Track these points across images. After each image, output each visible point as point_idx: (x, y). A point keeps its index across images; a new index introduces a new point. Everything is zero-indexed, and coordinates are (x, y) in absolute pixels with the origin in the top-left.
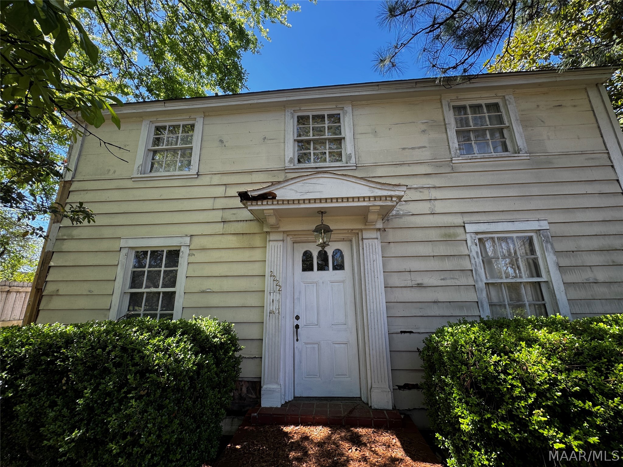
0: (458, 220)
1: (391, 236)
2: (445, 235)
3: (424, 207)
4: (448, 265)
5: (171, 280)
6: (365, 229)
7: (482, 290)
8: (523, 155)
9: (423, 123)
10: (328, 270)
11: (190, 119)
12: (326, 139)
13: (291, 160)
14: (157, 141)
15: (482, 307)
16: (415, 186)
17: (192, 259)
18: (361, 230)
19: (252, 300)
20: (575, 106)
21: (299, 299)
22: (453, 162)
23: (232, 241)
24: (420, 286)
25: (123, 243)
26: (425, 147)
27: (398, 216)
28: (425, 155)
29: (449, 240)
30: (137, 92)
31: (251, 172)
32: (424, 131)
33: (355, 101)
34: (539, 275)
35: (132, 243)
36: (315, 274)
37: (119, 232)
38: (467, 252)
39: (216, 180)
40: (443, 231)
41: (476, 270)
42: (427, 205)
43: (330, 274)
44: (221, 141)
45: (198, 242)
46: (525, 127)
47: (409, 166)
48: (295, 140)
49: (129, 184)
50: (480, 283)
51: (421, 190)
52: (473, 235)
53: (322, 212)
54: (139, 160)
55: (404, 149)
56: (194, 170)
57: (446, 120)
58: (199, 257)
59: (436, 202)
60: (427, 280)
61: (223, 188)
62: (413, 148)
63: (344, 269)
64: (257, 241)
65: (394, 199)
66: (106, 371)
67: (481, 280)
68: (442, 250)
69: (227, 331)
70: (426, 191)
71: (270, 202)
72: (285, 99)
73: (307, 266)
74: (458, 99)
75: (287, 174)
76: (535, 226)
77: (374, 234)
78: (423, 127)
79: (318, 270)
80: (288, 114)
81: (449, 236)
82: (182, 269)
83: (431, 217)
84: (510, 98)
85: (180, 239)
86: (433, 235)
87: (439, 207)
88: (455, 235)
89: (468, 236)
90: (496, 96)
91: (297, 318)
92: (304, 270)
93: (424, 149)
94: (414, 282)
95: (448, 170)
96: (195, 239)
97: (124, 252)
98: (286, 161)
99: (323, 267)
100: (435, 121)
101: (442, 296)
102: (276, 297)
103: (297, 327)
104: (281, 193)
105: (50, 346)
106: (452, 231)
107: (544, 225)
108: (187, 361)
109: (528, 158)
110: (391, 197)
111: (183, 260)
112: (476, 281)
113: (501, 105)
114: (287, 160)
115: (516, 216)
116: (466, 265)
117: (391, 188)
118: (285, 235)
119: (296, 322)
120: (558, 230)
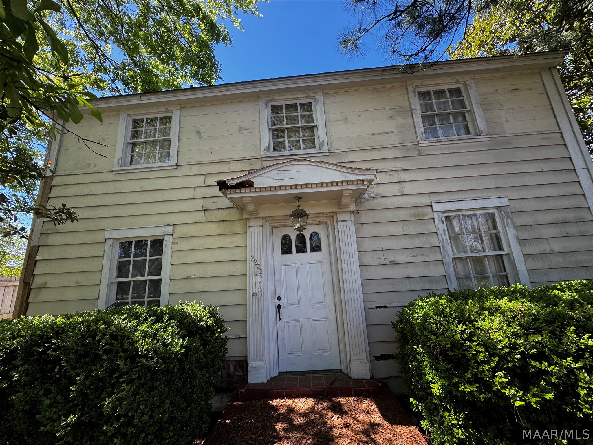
0: (426, 200)
1: (364, 217)
2: (415, 215)
3: (394, 189)
4: (417, 242)
5: (157, 268)
6: (339, 212)
7: (449, 265)
8: (484, 137)
9: (390, 109)
10: (306, 252)
11: (167, 111)
12: (299, 127)
13: (267, 149)
14: (135, 134)
15: (450, 280)
16: (385, 170)
17: (176, 247)
18: (336, 213)
19: (235, 284)
20: (530, 89)
21: (280, 281)
22: (420, 145)
23: (213, 228)
24: (392, 263)
25: (107, 235)
26: (393, 132)
27: (370, 198)
28: (393, 139)
29: (418, 219)
30: (113, 86)
31: (229, 162)
32: (391, 117)
33: (325, 90)
34: (501, 248)
35: (116, 235)
36: (294, 257)
37: (102, 224)
38: (434, 230)
39: (195, 170)
40: (412, 211)
41: (443, 246)
42: (397, 187)
43: (309, 256)
44: (198, 132)
45: (180, 231)
46: (485, 110)
47: (378, 150)
48: (270, 129)
49: (110, 177)
50: (447, 258)
51: (391, 173)
52: (440, 214)
53: (298, 198)
54: (119, 153)
55: (373, 134)
56: (173, 162)
57: (412, 106)
58: (183, 245)
59: (405, 184)
60: (399, 258)
61: (203, 178)
62: (381, 134)
63: (321, 251)
64: (238, 227)
65: (365, 183)
66: (97, 358)
67: (448, 255)
68: (412, 229)
69: (213, 314)
70: (395, 174)
71: (248, 190)
72: (258, 90)
73: (286, 249)
74: (422, 86)
75: (264, 163)
76: (496, 203)
77: (348, 217)
78: (391, 113)
79: (297, 252)
80: (262, 104)
81: (418, 216)
82: (167, 258)
83: (400, 198)
84: (471, 83)
85: (163, 229)
86: (404, 215)
87: (408, 189)
88: (424, 215)
89: (435, 215)
90: (458, 82)
91: (279, 298)
92: (284, 253)
93: (392, 134)
94: (386, 260)
95: (415, 153)
96: (178, 228)
97: (109, 243)
98: (262, 150)
99: (301, 249)
100: (401, 107)
101: (413, 272)
102: (258, 279)
103: (279, 307)
104: (259, 181)
105: (41, 337)
106: (420, 210)
107: (505, 202)
108: (175, 344)
109: (489, 139)
110: (363, 181)
111: (167, 248)
112: (443, 257)
113: (463, 90)
114: (263, 148)
115: (479, 194)
116: (435, 242)
117: (362, 172)
118: (264, 221)
119: (278, 303)
120: (517, 206)
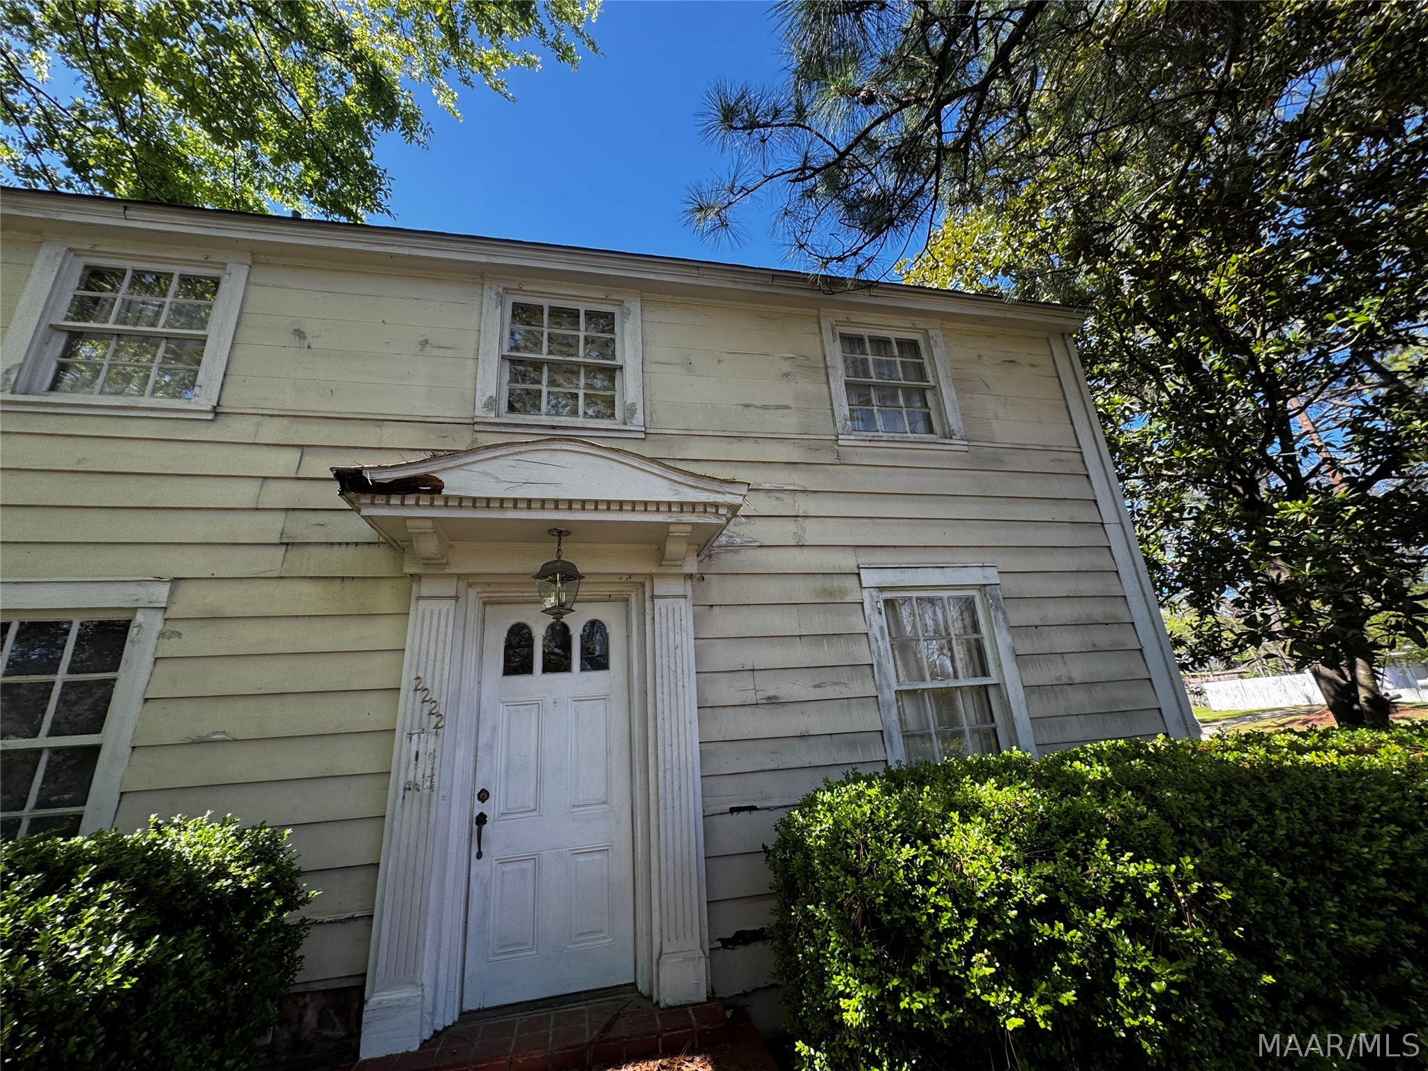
0: (847, 561)
1: (718, 591)
2: (824, 592)
3: (783, 532)
4: (827, 654)
5: (90, 711)
6: (660, 575)
7: (889, 707)
8: (957, 444)
9: (785, 359)
10: (570, 670)
11: (206, 262)
12: (579, 364)
13: (491, 404)
14: (87, 306)
15: (890, 740)
16: (767, 486)
17: (171, 647)
18: (651, 577)
19: (355, 758)
20: (1033, 366)
21: (490, 747)
22: (840, 442)
23: (309, 597)
24: (772, 702)
26: (787, 407)
27: (731, 548)
28: (788, 423)
29: (830, 602)
30: (32, 162)
31: (380, 422)
32: (786, 375)
33: (650, 293)
34: (985, 673)
36: (538, 683)
38: (862, 628)
39: (273, 431)
40: (820, 583)
41: (879, 664)
42: (789, 527)
43: (576, 681)
44: (300, 334)
45: (193, 600)
46: (960, 391)
47: (756, 443)
48: (503, 358)
50: (886, 690)
51: (779, 495)
52: (874, 593)
53: (559, 532)
54: (15, 351)
55: (746, 406)
56: (203, 398)
57: (828, 359)
58: (196, 641)
59: (808, 522)
60: (787, 689)
61: (296, 454)
62: (764, 407)
63: (605, 666)
64: (385, 599)
65: (722, 511)
67: (889, 686)
68: (819, 623)
70: (788, 498)
71: (425, 500)
72: (484, 259)
73: (517, 662)
74: (848, 322)
75: (479, 436)
76: (977, 577)
77: (678, 587)
78: (786, 367)
79: (545, 670)
80: (490, 297)
81: (831, 594)
82: (133, 678)
83: (797, 551)
84: (937, 335)
85: (133, 590)
86: (802, 591)
87: (813, 532)
88: (843, 592)
89: (866, 593)
90: (914, 328)
91: (484, 796)
92: (509, 671)
93: (785, 411)
94: (761, 695)
95: (831, 458)
96: (187, 590)
98: (479, 405)
99: (557, 663)
100: (807, 359)
101: (815, 722)
102: (427, 744)
103: (481, 819)
104: (455, 481)
106: (836, 583)
107: (992, 576)
109: (966, 448)
110: (716, 506)
111: (139, 649)
112: (879, 688)
113: (922, 345)
114: (481, 400)
115: (947, 557)
116: (862, 653)
117: (715, 486)
118: (463, 585)
119: (479, 808)
120: (1014, 586)
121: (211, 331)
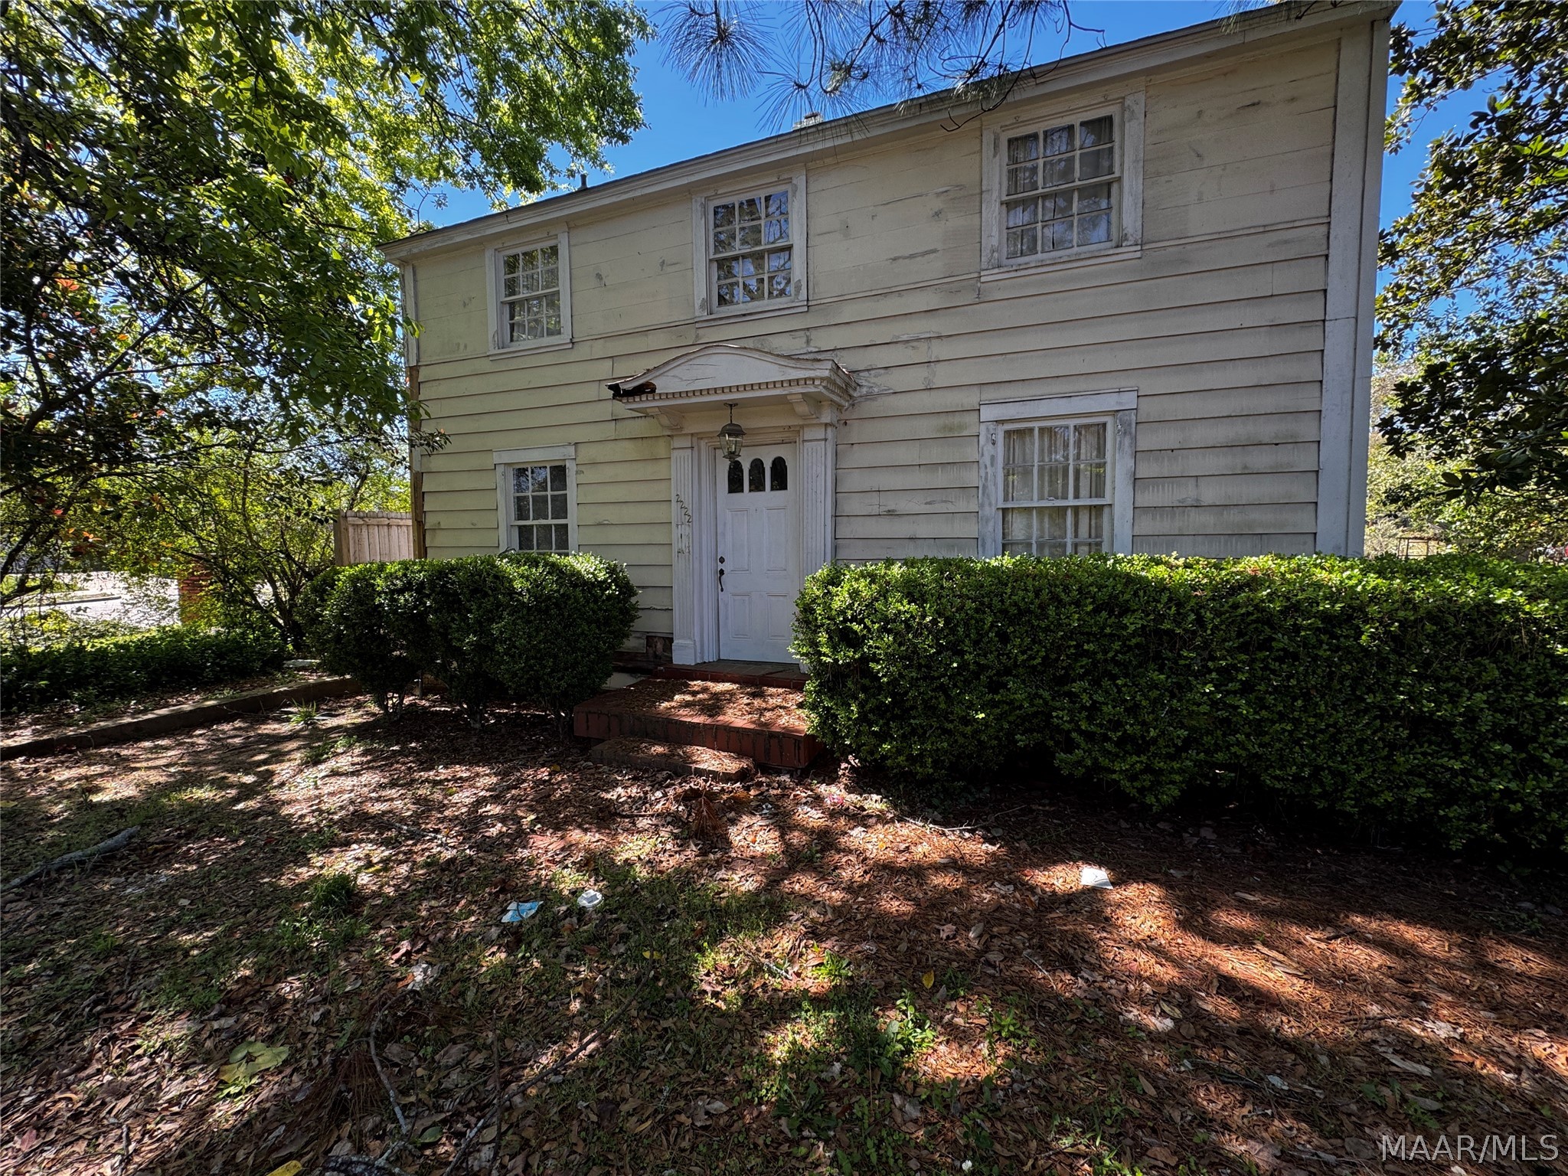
0: (970, 399)
1: (857, 433)
2: (945, 428)
3: (914, 378)
4: (940, 479)
5: (561, 509)
7: (987, 521)
8: (1129, 252)
9: (938, 195)
10: (764, 490)
11: (549, 237)
12: (763, 251)
13: (706, 304)
14: (511, 287)
15: (983, 546)
16: (905, 338)
17: (582, 479)
18: (802, 427)
19: (659, 536)
20: (1293, 99)
21: (724, 534)
22: (983, 279)
23: (628, 450)
24: (891, 513)
25: (497, 458)
26: (934, 251)
27: (870, 397)
28: (932, 269)
29: (950, 435)
31: (645, 332)
32: (937, 214)
33: (810, 164)
34: (1100, 494)
35: (506, 458)
36: (747, 496)
37: (490, 442)
38: (975, 457)
39: (599, 349)
40: (942, 420)
41: (985, 487)
42: (921, 373)
43: (769, 496)
44: (599, 276)
45: (587, 453)
46: (1149, 178)
47: (900, 296)
48: (711, 261)
49: (485, 365)
50: (987, 508)
51: (914, 344)
52: (992, 426)
53: (732, 405)
55: (895, 259)
56: (565, 337)
57: (984, 182)
58: (590, 476)
59: (939, 365)
60: (903, 504)
61: (609, 363)
62: (912, 256)
63: (785, 488)
67: (990, 504)
68: (936, 453)
70: (923, 346)
71: (650, 397)
73: (735, 485)
74: (1018, 123)
75: (700, 332)
76: (1110, 403)
77: (820, 433)
78: (937, 204)
80: (696, 206)
81: (951, 429)
82: (572, 493)
83: (925, 395)
84: (1137, 102)
85: (562, 450)
86: (925, 428)
87: (943, 376)
88: (961, 427)
89: (983, 427)
90: (1106, 101)
91: (722, 560)
92: (731, 491)
93: (932, 256)
94: (883, 509)
95: (971, 297)
96: (582, 448)
97: (500, 469)
98: (697, 306)
99: (757, 485)
100: (961, 187)
101: (923, 529)
102: (685, 530)
103: (722, 572)
104: (662, 385)
106: (956, 419)
107: (1129, 401)
109: (1138, 254)
111: (571, 479)
112: (982, 506)
113: (1116, 121)
114: (698, 303)
116: (972, 478)
117: (809, 365)
118: (695, 439)
119: (720, 566)
121: (560, 288)
